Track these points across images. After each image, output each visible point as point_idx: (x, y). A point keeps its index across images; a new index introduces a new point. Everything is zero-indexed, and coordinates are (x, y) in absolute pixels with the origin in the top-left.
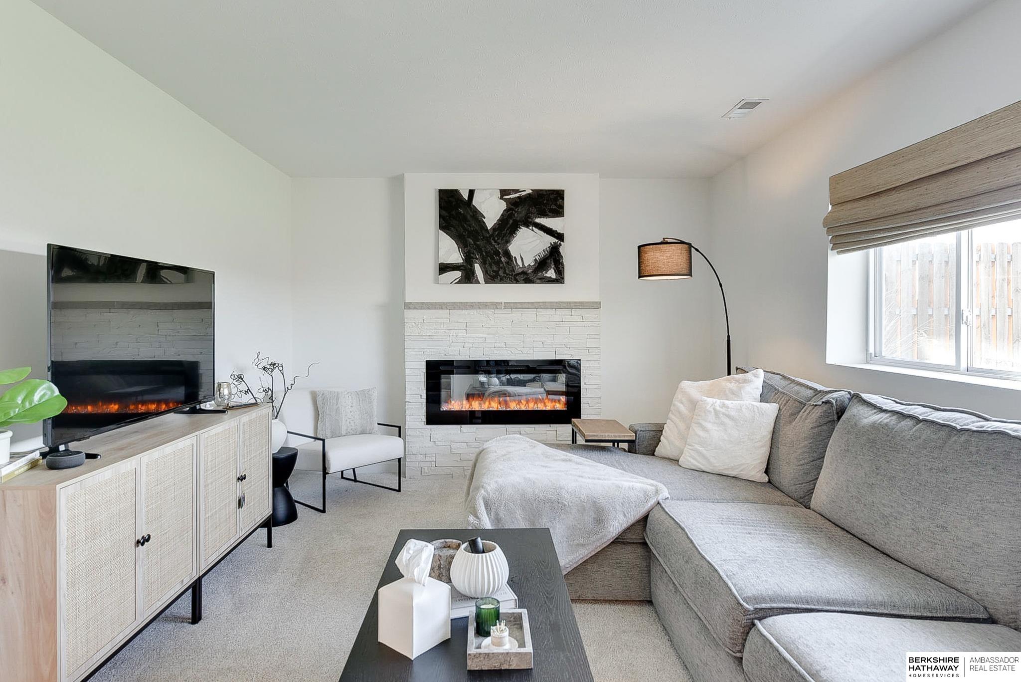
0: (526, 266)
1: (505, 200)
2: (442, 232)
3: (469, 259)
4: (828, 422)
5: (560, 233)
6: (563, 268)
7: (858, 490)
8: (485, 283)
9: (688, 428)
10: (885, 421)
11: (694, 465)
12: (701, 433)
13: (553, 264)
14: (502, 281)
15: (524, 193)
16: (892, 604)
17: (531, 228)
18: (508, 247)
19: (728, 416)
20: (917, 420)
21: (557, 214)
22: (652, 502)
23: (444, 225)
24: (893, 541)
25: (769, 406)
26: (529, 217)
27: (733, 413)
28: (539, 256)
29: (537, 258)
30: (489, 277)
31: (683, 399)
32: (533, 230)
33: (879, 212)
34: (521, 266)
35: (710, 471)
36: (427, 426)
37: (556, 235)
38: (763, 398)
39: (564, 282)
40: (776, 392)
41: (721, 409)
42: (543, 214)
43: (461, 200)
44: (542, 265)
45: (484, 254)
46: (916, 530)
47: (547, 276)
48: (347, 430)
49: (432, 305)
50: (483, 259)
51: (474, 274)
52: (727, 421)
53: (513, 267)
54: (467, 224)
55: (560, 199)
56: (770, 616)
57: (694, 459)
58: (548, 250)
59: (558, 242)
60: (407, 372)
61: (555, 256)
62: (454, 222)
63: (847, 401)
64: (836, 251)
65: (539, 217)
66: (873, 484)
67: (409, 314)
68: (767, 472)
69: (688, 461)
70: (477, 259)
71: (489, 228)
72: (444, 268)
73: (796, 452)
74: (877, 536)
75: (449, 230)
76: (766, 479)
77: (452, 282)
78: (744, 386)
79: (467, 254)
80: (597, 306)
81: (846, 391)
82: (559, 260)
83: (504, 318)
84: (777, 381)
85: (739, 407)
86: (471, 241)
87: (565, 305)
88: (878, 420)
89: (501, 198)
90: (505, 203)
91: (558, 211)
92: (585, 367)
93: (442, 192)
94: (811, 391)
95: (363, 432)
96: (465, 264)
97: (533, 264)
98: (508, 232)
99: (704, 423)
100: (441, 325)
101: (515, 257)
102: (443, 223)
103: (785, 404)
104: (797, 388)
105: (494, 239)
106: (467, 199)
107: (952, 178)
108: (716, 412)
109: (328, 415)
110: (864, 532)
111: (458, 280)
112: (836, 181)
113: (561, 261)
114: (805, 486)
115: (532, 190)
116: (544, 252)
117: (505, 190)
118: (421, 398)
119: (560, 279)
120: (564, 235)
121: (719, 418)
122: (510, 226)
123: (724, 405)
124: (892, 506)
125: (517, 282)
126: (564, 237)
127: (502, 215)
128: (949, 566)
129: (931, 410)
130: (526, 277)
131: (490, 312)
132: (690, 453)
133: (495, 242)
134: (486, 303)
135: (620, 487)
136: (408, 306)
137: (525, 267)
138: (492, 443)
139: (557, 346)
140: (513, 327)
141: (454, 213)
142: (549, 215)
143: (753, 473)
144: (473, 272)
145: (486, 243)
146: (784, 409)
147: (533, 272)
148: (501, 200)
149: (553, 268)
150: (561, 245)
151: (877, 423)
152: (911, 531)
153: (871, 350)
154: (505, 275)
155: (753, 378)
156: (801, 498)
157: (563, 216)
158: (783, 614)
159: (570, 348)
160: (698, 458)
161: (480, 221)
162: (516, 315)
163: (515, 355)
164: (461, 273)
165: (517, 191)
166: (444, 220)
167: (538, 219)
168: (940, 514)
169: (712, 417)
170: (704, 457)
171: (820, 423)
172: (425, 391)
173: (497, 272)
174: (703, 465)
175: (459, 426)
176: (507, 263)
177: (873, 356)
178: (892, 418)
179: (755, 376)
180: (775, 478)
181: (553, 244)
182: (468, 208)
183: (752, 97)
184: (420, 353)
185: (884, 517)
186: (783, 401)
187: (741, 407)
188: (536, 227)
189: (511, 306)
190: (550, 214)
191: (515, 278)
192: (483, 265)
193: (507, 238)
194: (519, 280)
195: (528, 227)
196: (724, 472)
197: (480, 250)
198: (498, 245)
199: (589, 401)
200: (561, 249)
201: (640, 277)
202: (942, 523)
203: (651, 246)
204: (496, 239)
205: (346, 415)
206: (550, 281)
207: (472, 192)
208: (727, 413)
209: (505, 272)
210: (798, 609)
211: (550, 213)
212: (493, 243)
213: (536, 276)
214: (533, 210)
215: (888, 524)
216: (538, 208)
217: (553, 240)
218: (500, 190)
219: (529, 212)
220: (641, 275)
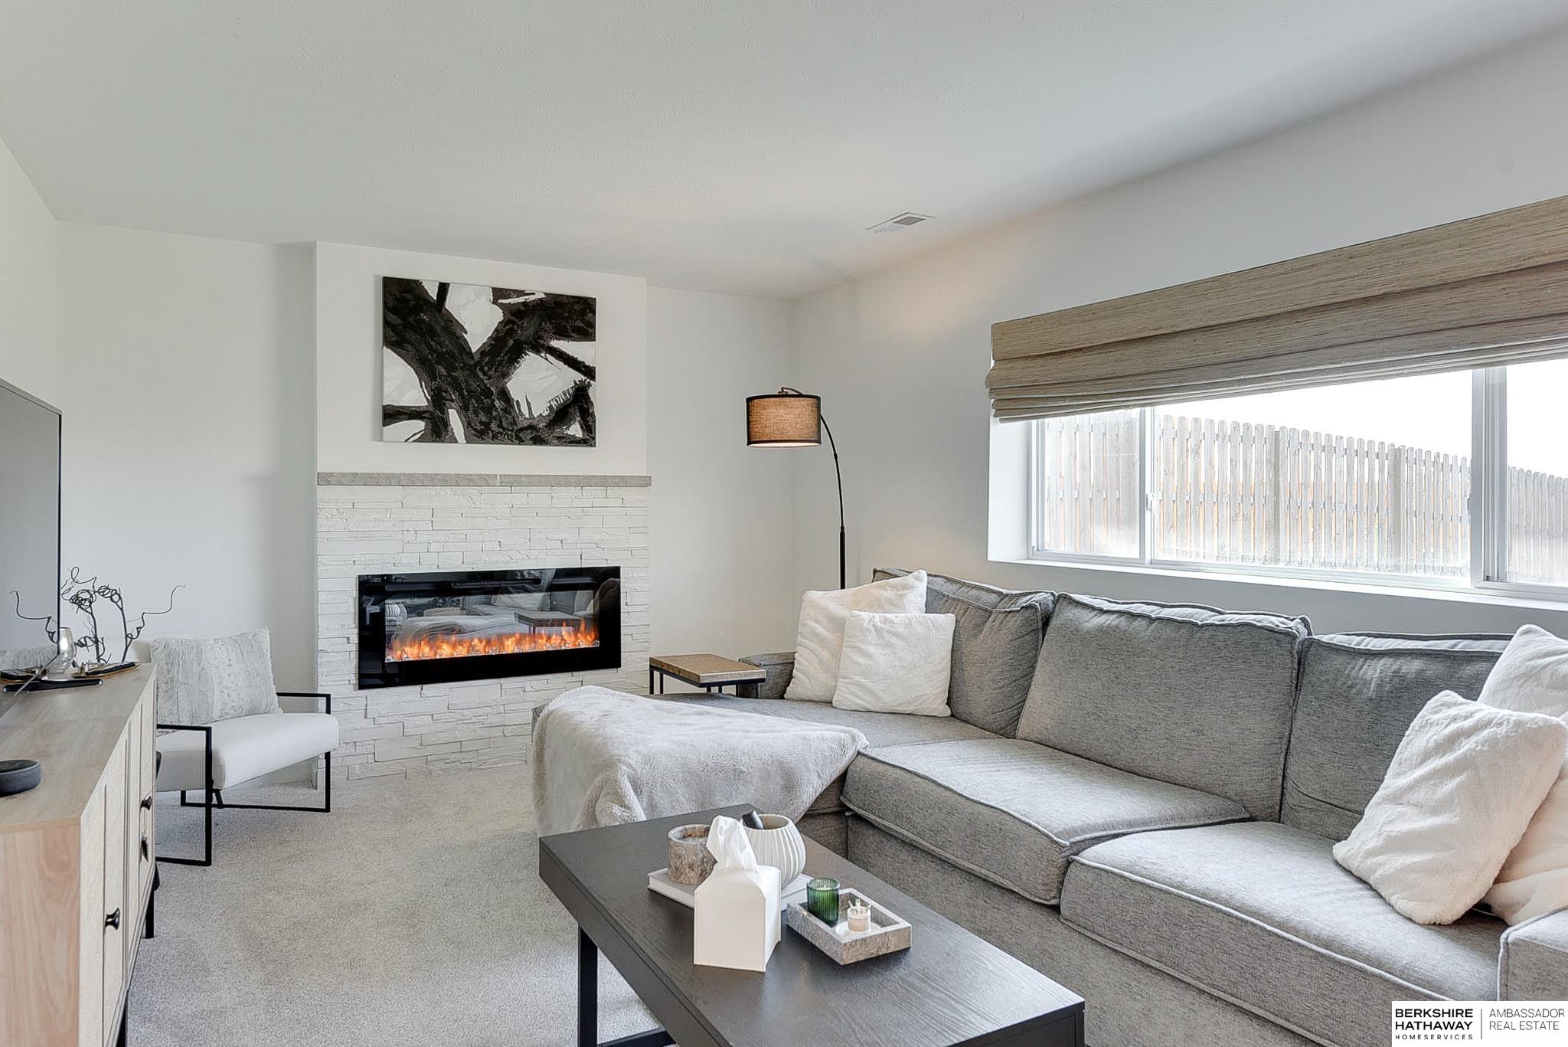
0: (536, 416)
1: (501, 306)
2: (389, 351)
3: (438, 400)
4: (1031, 631)
5: (589, 366)
6: (594, 422)
7: (1095, 705)
8: (467, 443)
9: (837, 655)
10: (1114, 623)
11: (858, 705)
12: (861, 660)
13: (578, 414)
14: (495, 438)
15: (532, 298)
16: (1180, 816)
17: (543, 355)
18: (506, 383)
19: (896, 635)
20: (1152, 620)
21: (585, 336)
22: (850, 753)
23: (394, 339)
24: (1144, 756)
25: (944, 618)
26: (541, 338)
27: (901, 630)
28: (556, 400)
29: (554, 404)
30: (473, 432)
31: (818, 616)
32: (546, 359)
33: (1064, 375)
34: (527, 416)
35: (878, 710)
36: (360, 691)
37: (583, 369)
38: (929, 608)
39: (595, 443)
40: (946, 599)
41: (883, 626)
42: (563, 334)
43: (423, 299)
44: (560, 415)
45: (466, 393)
46: (1170, 739)
47: (569, 433)
48: (223, 709)
49: (371, 478)
50: (464, 402)
51: (447, 427)
52: (894, 640)
53: (513, 417)
54: (435, 341)
55: (590, 312)
56: (1083, 850)
57: (857, 696)
58: (571, 392)
59: (585, 380)
60: (322, 597)
61: (582, 402)
62: (412, 336)
63: (1051, 605)
64: (998, 419)
65: (556, 339)
66: (1113, 695)
67: (323, 492)
68: (949, 702)
69: (847, 698)
70: (452, 401)
71: (474, 351)
72: (392, 415)
73: (990, 672)
74: (1122, 754)
75: (402, 349)
76: (949, 713)
77: (409, 439)
78: (906, 594)
79: (436, 392)
80: (645, 482)
81: (1047, 593)
82: (588, 409)
83: (500, 500)
84: (940, 585)
85: (908, 622)
86: (443, 370)
87: (598, 481)
88: (1104, 623)
89: (495, 302)
90: (501, 311)
91: (586, 332)
92: (626, 578)
93: (387, 281)
94: (994, 595)
95: (252, 712)
96: (431, 410)
97: (546, 413)
98: (506, 358)
99: (862, 646)
100: (386, 514)
101: (517, 401)
102: (394, 337)
103: (964, 614)
104: (974, 592)
105: (482, 370)
106: (435, 298)
107: (1156, 346)
108: (878, 630)
109: (182, 683)
110: (1105, 753)
111: (418, 436)
112: (1001, 331)
113: (591, 411)
114: (1007, 713)
115: (545, 294)
116: (565, 394)
117: (501, 290)
118: (349, 643)
119: (588, 439)
120: (595, 371)
121: (883, 637)
122: (510, 349)
123: (886, 621)
124: (1140, 717)
125: (521, 441)
126: (595, 373)
127: (496, 330)
128: (1207, 771)
129: (1156, 607)
130: (535, 435)
131: (473, 491)
132: (848, 689)
133: (485, 374)
134: (470, 475)
135: (806, 739)
136: (326, 479)
137: (534, 418)
138: (560, 701)
139: (583, 546)
140: (513, 517)
141: (411, 319)
142: (573, 337)
143: (935, 706)
144: (446, 424)
145: (468, 375)
146: (963, 620)
147: (546, 427)
148: (495, 306)
149: (579, 422)
150: (591, 386)
151: (1105, 625)
152: (1164, 741)
153: (1034, 543)
154: (502, 430)
155: (916, 582)
156: (1002, 729)
157: (594, 340)
158: (1093, 845)
159: (603, 549)
160: (861, 694)
161: (458, 338)
162: (519, 497)
163: (517, 562)
164: (424, 423)
165: (521, 293)
166: (393, 331)
167: (555, 341)
168: (1195, 717)
169: (872, 637)
170: (871, 692)
171: (1022, 633)
172: (356, 631)
173: (487, 425)
174: (869, 703)
175: (418, 687)
176: (505, 410)
177: (1036, 549)
178: (1121, 619)
179: (918, 580)
180: (961, 709)
181: (578, 383)
182: (436, 313)
183: (916, 211)
184: (347, 563)
185: (1131, 731)
186: (959, 610)
187: (911, 621)
188: (552, 354)
189: (511, 482)
190: (573, 335)
191: (516, 435)
192: (464, 409)
193: (504, 369)
194: (524, 439)
195: (538, 352)
196: (896, 708)
197: (457, 387)
198: (489, 379)
199: (632, 630)
200: (591, 392)
201: (749, 443)
202: (1197, 726)
203: (773, 399)
204: (486, 368)
205: (221, 683)
206: (574, 442)
207: (443, 288)
208: (893, 630)
209: (500, 426)
210: (1107, 836)
211: (574, 333)
212: (481, 376)
213: (552, 433)
214: (547, 326)
215: (1137, 737)
216: (555, 323)
217: (581, 377)
218: (493, 289)
219: (540, 328)
220: (752, 440)
